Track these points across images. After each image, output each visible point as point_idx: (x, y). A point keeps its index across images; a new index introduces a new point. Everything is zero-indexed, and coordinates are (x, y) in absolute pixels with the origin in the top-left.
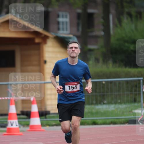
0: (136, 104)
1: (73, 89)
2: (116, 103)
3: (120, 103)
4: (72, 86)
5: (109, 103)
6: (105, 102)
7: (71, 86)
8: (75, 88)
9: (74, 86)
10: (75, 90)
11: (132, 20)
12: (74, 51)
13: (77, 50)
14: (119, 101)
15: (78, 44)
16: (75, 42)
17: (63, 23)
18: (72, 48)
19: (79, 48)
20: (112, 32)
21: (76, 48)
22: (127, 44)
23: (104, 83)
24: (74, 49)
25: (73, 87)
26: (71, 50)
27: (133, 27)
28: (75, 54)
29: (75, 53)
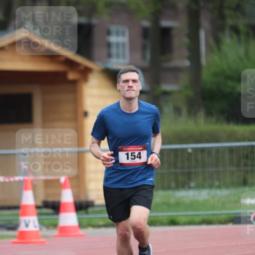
0: (247, 189)
1: (135, 158)
2: (211, 186)
3: (219, 187)
4: (132, 153)
5: (199, 187)
6: (192, 184)
7: (130, 153)
8: (137, 157)
9: (136, 153)
10: (137, 161)
11: (239, 40)
12: (132, 87)
13: (136, 84)
14: (217, 183)
15: (138, 73)
16: (132, 69)
17: (118, 45)
18: (127, 81)
19: (139, 81)
20: (204, 61)
21: (134, 81)
22: (230, 83)
23: (190, 151)
24: (131, 84)
25: (135, 156)
26: (126, 86)
27: (242, 51)
28: (134, 92)
29: (134, 90)
